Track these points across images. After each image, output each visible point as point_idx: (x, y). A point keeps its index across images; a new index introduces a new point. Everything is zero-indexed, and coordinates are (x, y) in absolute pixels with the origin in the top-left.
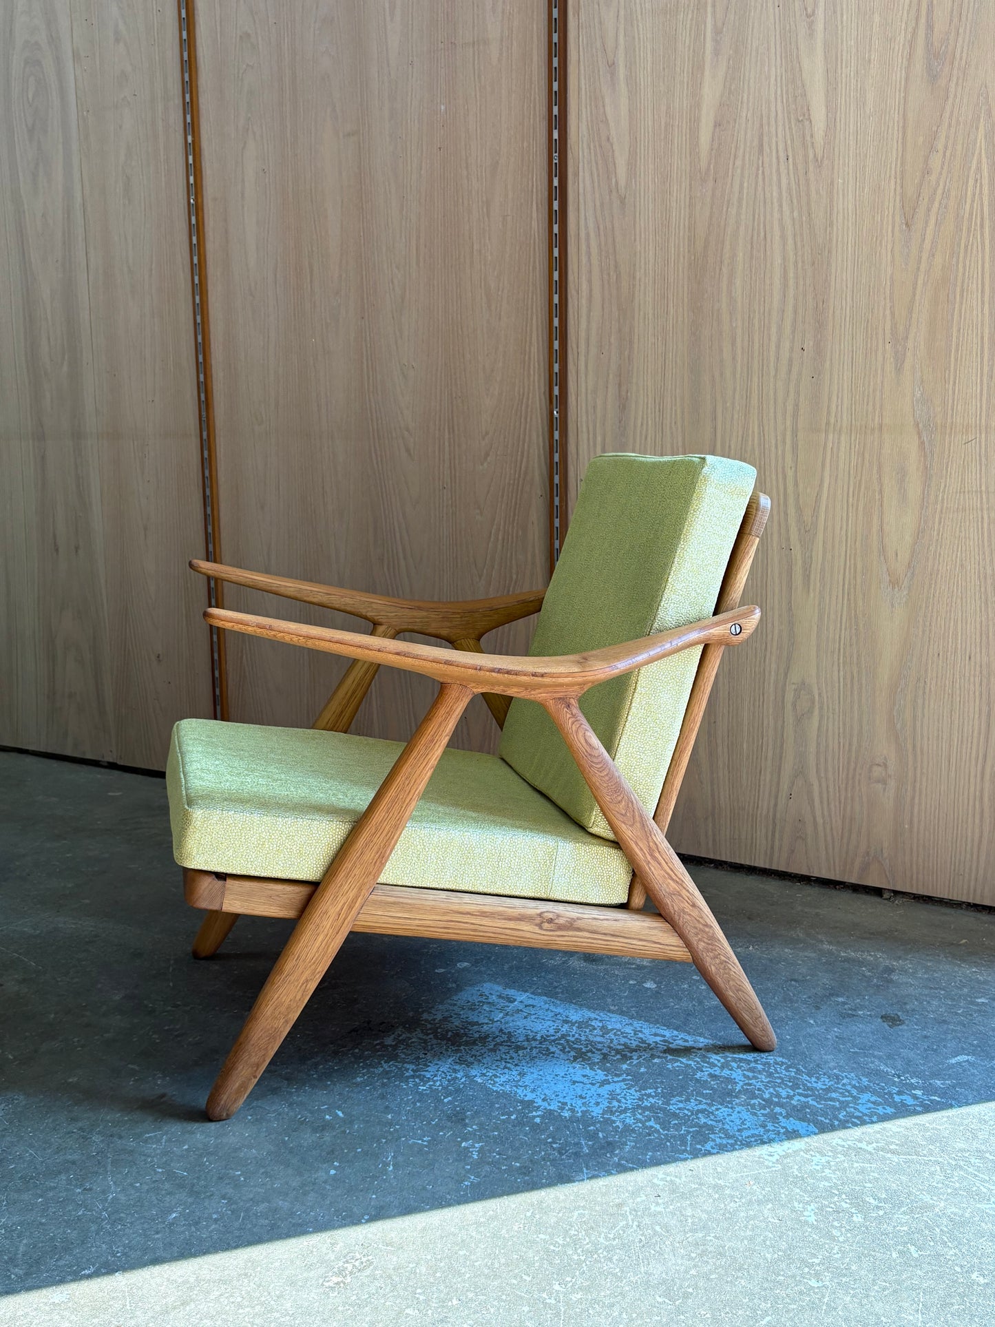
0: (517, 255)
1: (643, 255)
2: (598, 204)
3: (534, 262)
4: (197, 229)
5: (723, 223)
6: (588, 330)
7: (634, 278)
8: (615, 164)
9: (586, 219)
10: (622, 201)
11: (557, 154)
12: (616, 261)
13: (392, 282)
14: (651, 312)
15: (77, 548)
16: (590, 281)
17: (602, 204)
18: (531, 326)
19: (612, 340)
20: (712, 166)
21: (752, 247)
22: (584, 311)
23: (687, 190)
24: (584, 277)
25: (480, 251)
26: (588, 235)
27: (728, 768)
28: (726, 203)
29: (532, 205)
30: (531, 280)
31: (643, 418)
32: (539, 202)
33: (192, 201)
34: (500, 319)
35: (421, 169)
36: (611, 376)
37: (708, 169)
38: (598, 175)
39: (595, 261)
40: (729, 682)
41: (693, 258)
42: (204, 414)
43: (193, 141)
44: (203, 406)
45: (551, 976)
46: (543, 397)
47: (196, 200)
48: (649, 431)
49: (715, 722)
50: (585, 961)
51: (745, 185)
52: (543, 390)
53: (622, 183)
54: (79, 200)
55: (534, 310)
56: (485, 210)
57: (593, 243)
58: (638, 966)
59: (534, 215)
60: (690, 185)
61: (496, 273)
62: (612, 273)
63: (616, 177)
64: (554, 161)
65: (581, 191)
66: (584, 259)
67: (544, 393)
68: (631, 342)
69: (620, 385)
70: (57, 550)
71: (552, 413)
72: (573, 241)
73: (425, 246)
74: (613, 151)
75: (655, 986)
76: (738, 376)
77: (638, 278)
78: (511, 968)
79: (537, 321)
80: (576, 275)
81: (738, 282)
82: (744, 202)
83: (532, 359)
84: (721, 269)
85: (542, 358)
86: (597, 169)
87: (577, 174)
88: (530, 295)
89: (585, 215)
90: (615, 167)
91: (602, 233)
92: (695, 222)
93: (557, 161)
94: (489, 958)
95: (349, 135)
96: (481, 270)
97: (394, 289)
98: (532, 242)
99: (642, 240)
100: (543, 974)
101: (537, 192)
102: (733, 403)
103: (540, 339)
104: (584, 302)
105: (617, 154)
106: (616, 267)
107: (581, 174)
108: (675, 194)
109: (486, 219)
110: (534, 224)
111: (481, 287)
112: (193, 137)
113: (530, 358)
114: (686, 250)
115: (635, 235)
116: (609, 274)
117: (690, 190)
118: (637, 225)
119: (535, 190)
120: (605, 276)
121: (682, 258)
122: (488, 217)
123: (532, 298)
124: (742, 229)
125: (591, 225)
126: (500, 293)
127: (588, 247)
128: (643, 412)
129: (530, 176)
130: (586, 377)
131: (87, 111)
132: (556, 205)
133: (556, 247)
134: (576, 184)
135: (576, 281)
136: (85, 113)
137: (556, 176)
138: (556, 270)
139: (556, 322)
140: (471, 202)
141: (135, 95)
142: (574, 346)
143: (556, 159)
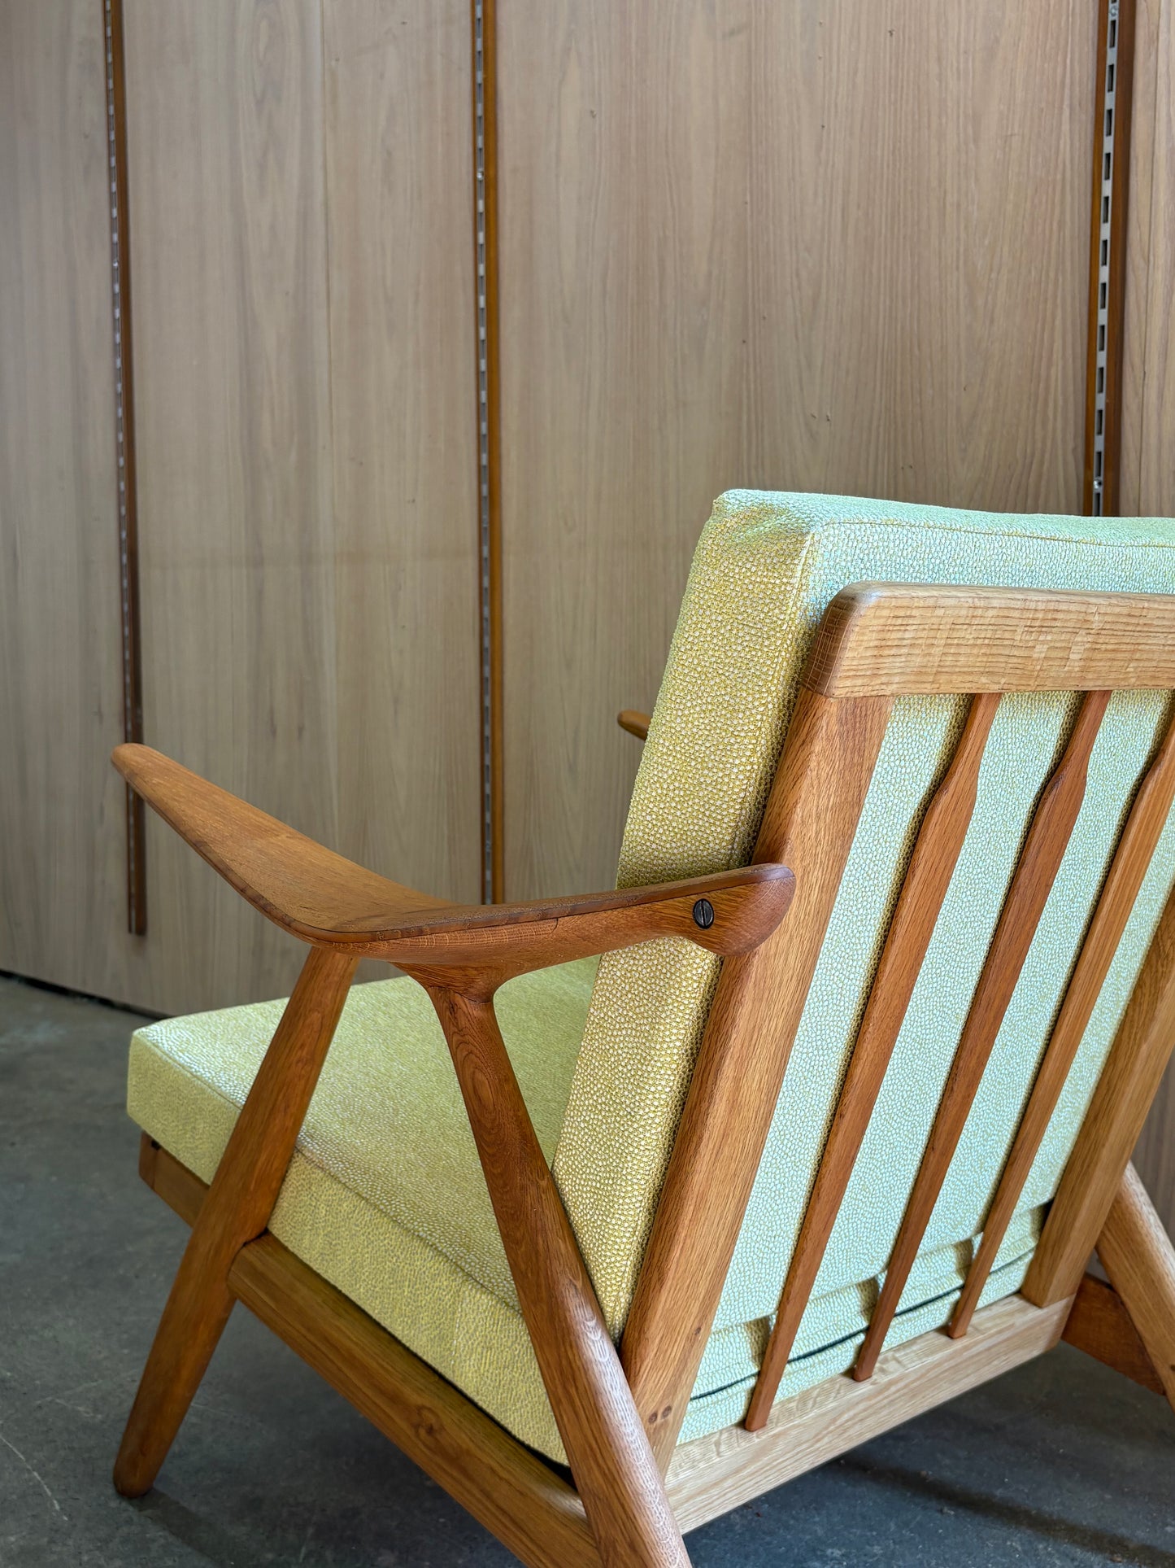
0: (1029, 204)
3: (1063, 212)
4: (487, 220)
6: (1166, 330)
11: (1117, 5)
13: (798, 275)
15: (301, 730)
18: (1053, 329)
24: (1161, 231)
25: (959, 205)
29: (1061, 108)
30: (1054, 249)
32: (1076, 103)
33: (480, 176)
34: (992, 321)
35: (855, 73)
42: (485, 517)
43: (485, 80)
44: (486, 507)
46: (1070, 458)
47: (486, 174)
52: (1071, 445)
54: (319, 197)
55: (1059, 302)
56: (970, 131)
59: (1066, 127)
61: (986, 242)
64: (1111, 18)
65: (1161, 69)
66: (1162, 198)
67: (1075, 450)
70: (274, 732)
71: (1088, 486)
72: (1141, 164)
73: (859, 207)
79: (1064, 319)
80: (1145, 229)
83: (1052, 390)
85: (1071, 388)
87: (1154, 39)
88: (1052, 275)
89: (1169, 115)
93: (1116, 18)
95: (732, 33)
96: (958, 239)
97: (799, 288)
98: (1059, 177)
101: (1072, 83)
103: (1069, 352)
104: (1160, 276)
107: (1162, 38)
109: (972, 146)
110: (1065, 143)
111: (958, 268)
112: (486, 71)
113: (1047, 388)
119: (1068, 81)
122: (976, 141)
123: (1056, 279)
126: (993, 275)
129: (1060, 59)
130: (1159, 416)
131: (337, 60)
132: (1110, 101)
133: (1107, 178)
134: (1153, 57)
135: (1146, 237)
136: (333, 63)
137: (1113, 45)
138: (1106, 221)
139: (1103, 317)
140: (944, 120)
141: (404, 23)
142: (1137, 361)
143: (1113, 15)
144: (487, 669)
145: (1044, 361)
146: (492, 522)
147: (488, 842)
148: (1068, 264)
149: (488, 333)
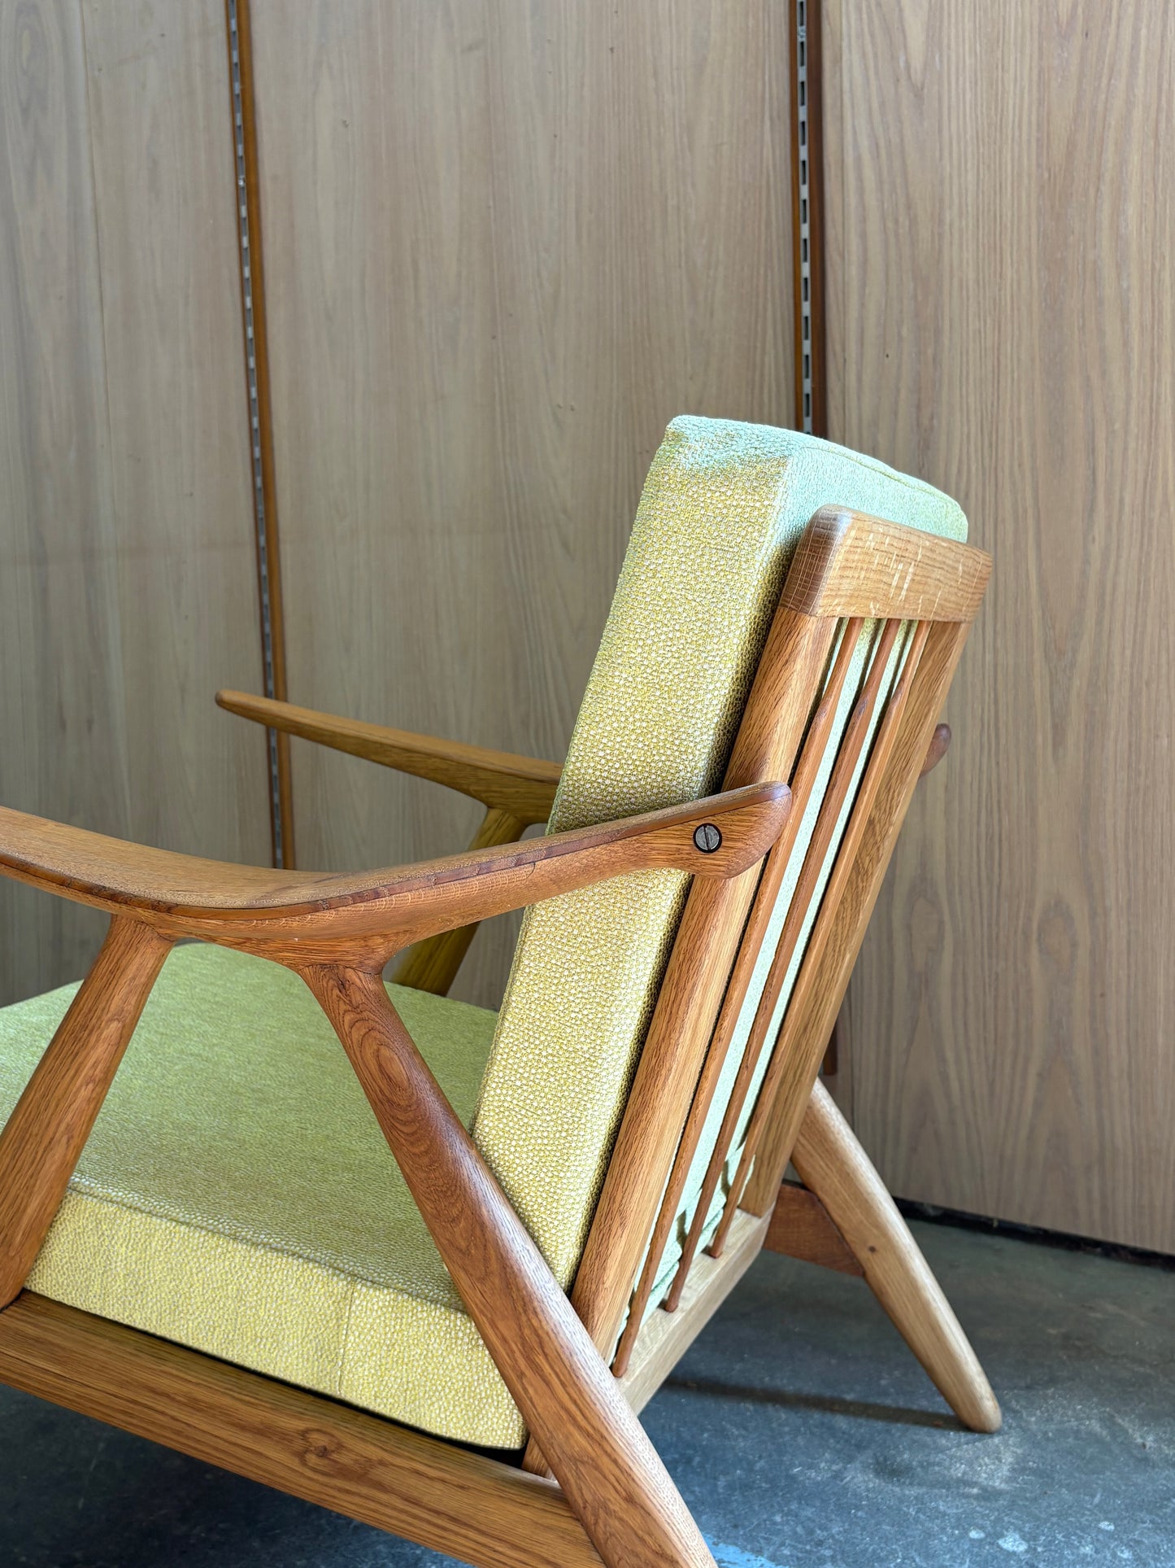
0: (739, 207)
1: (955, 180)
2: (875, 105)
3: (769, 215)
4: (250, 225)
5: (1100, 107)
6: (861, 319)
7: (941, 222)
8: (904, 31)
9: (855, 133)
10: (918, 93)
11: (804, 27)
12: (907, 195)
13: (539, 275)
14: (972, 276)
15: (90, 722)
16: (863, 236)
17: (882, 104)
18: (765, 321)
19: (905, 332)
20: (1080, 10)
21: (1157, 144)
22: (854, 285)
23: (1036, 56)
24: (853, 231)
25: (678, 208)
26: (858, 159)
27: (1129, 1078)
28: (1106, 71)
29: (763, 121)
30: (763, 246)
31: (960, 461)
32: (775, 114)
33: (241, 183)
34: (712, 314)
35: (582, 87)
36: (903, 394)
37: (1073, 16)
38: (876, 55)
39: (872, 201)
40: (1129, 923)
41: (1046, 175)
42: (261, 508)
43: (243, 91)
44: (261, 497)
45: (809, 1512)
47: (247, 181)
48: (973, 485)
49: (1102, 995)
50: (877, 1473)
51: (1144, 32)
53: (917, 62)
54: (88, 204)
55: (769, 296)
56: (685, 140)
57: (869, 173)
58: (984, 1489)
59: (767, 137)
60: (1040, 48)
61: (704, 241)
62: (901, 219)
63: (906, 53)
64: (800, 40)
65: (846, 85)
66: (852, 200)
68: (938, 332)
69: (918, 407)
70: (63, 726)
72: (833, 172)
73: (590, 210)
74: (901, 10)
75: (1023, 1547)
76: (1134, 373)
77: (947, 221)
78: (730, 1487)
79: (774, 311)
80: (839, 229)
81: (1131, 210)
82: (1142, 65)
83: (766, 376)
84: (1098, 190)
85: (782, 375)
86: (874, 44)
87: (838, 60)
88: (762, 271)
89: (854, 127)
90: (905, 37)
91: (883, 152)
92: (1049, 114)
93: (804, 39)
94: (689, 1461)
95: (470, 48)
96: (680, 238)
97: (541, 286)
98: (764, 182)
99: (955, 156)
100: (794, 1506)
101: (771, 98)
102: (1126, 424)
103: (779, 342)
104: (854, 271)
105: (907, 13)
106: (909, 207)
107: (845, 58)
108: (1012, 71)
109: (687, 154)
110: (767, 151)
111: (680, 266)
112: (243, 83)
113: (762, 375)
114: (1034, 162)
115: (941, 150)
116: (896, 221)
117: (1041, 57)
118: (945, 133)
119: (767, 96)
120: (890, 225)
121: (1026, 180)
122: (691, 149)
123: (766, 276)
124: (1138, 114)
125: (865, 143)
126: (711, 273)
127: (860, 179)
128: (961, 450)
129: (760, 74)
130: (859, 398)
131: (100, 70)
132: (803, 114)
133: (804, 182)
134: (838, 75)
135: (840, 237)
136: (96, 73)
137: (802, 64)
138: (805, 221)
139: (806, 308)
140: (662, 130)
141: (163, 35)
142: (838, 348)
143: (802, 37)
144: (269, 655)
145: (759, 352)
146: (267, 512)
147: (278, 822)
148: (775, 261)
149: (256, 332)
